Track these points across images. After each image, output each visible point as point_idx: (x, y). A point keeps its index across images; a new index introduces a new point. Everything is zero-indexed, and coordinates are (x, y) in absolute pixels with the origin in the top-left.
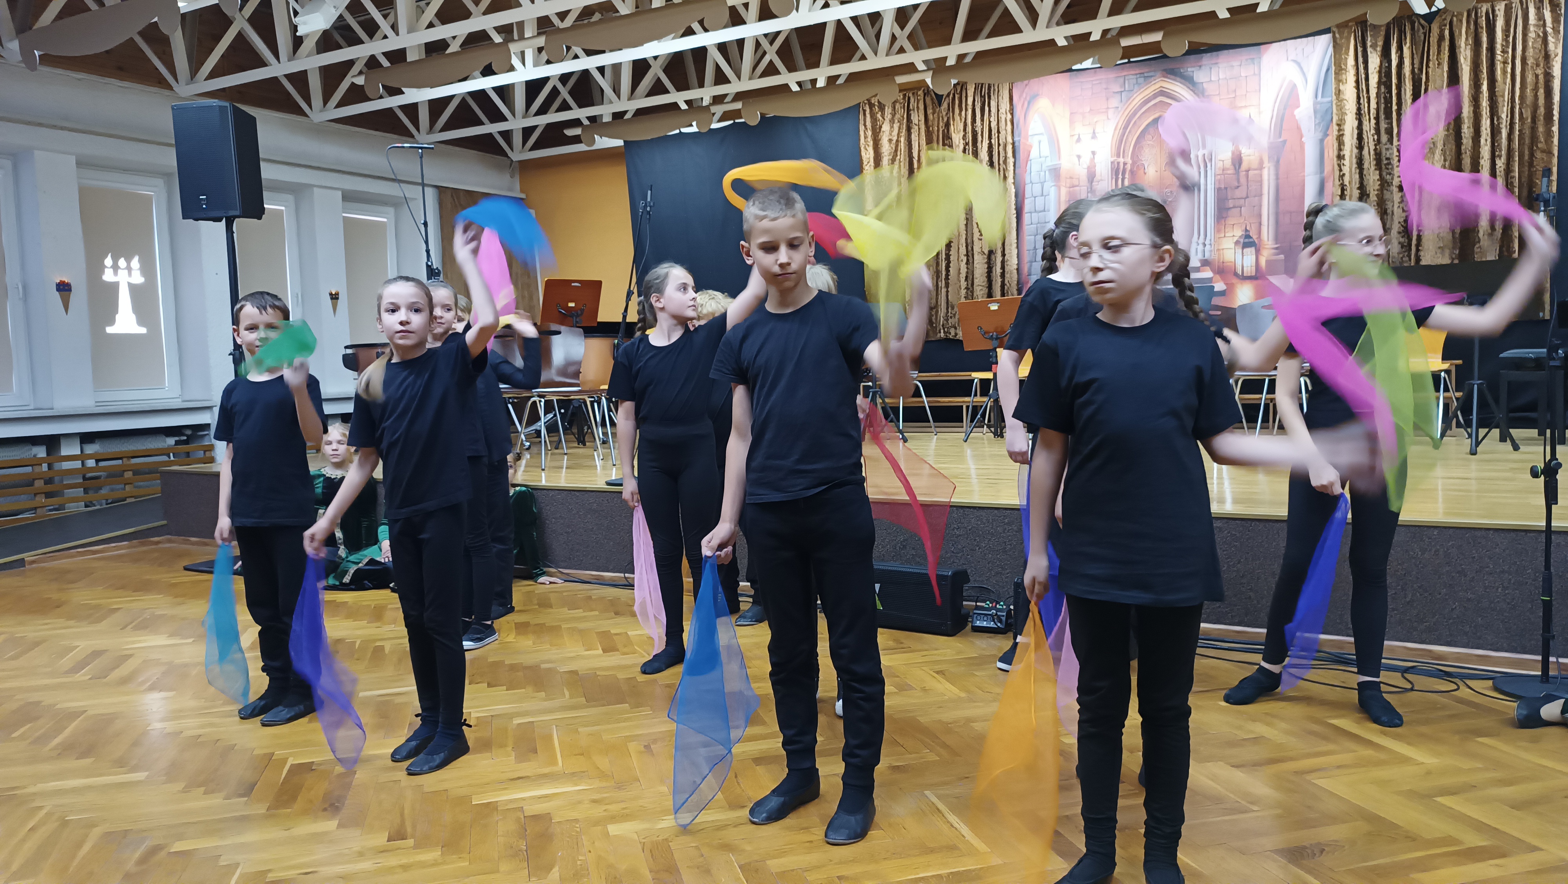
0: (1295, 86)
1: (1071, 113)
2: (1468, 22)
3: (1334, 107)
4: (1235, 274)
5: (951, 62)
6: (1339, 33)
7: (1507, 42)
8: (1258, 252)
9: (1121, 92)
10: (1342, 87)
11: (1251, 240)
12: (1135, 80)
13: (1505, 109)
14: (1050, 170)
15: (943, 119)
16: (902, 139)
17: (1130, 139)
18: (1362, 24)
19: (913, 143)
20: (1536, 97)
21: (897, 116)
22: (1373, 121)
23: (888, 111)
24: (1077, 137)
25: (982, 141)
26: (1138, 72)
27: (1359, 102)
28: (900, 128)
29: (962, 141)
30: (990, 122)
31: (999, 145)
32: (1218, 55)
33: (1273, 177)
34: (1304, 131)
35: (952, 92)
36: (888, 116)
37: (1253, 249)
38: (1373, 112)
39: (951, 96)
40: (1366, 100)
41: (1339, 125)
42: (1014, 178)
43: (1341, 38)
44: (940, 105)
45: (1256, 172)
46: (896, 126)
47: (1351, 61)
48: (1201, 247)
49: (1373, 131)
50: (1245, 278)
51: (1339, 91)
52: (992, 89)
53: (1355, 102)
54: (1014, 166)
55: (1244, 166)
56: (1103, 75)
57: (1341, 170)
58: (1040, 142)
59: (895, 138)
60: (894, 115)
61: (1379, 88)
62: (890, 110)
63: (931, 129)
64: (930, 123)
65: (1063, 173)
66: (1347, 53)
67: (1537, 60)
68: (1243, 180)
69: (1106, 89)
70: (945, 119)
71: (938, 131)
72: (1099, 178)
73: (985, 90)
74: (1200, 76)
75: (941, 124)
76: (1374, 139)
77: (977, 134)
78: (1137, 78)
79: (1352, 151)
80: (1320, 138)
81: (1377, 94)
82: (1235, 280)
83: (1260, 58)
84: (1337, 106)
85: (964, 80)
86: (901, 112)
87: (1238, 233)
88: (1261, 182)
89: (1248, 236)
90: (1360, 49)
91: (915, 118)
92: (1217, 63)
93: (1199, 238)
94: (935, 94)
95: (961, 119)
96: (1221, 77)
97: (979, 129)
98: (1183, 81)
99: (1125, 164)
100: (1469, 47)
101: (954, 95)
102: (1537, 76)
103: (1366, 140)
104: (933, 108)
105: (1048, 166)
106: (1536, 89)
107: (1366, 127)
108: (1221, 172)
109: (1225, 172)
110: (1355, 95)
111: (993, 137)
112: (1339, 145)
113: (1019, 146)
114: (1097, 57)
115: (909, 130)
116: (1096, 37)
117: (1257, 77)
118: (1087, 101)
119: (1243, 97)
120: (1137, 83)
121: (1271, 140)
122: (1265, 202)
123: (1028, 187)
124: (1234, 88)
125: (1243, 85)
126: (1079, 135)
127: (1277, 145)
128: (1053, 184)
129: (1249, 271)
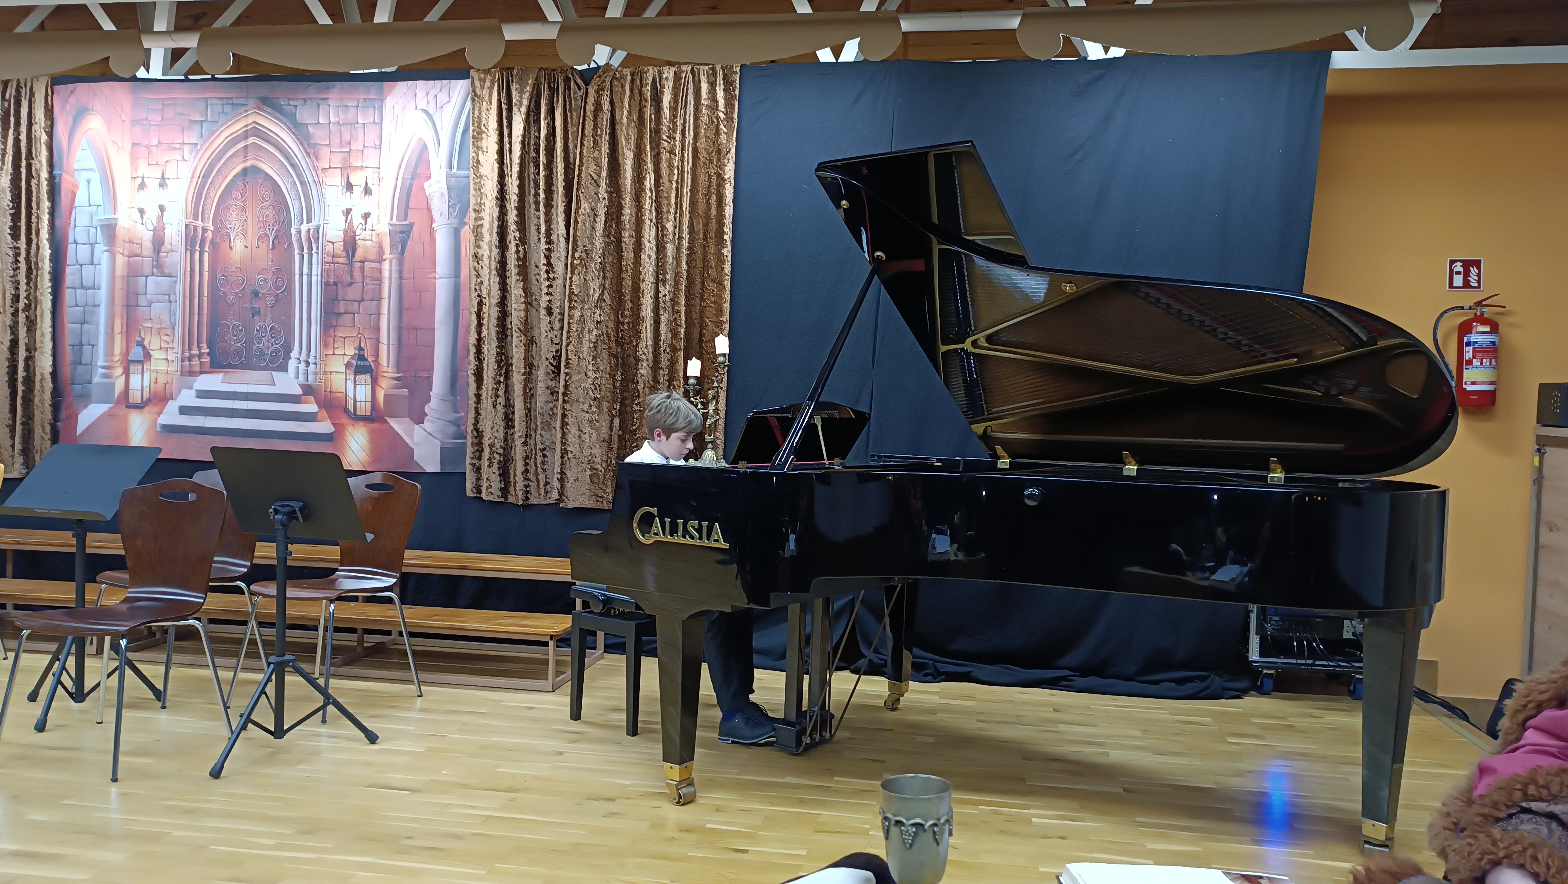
0: (424, 147)
1: (134, 144)
2: (632, 90)
3: (472, 183)
4: (346, 411)
6: (480, 80)
7: (675, 124)
8: (375, 382)
9: (202, 122)
10: (481, 158)
11: (365, 363)
12: (220, 107)
13: (671, 217)
14: (102, 226)
17: (212, 195)
18: (508, 71)
20: (708, 204)
22: (514, 212)
24: (140, 180)
26: (225, 96)
27: (501, 183)
32: (328, 88)
33: (395, 275)
34: (436, 215)
37: (368, 377)
41: (475, 210)
43: (481, 88)
45: (374, 265)
47: (493, 123)
48: (302, 366)
49: (514, 226)
50: (357, 418)
51: (478, 162)
52: (23, 89)
53: (496, 182)
55: (359, 254)
56: (175, 93)
57: (478, 276)
58: (89, 182)
61: (523, 164)
65: (120, 232)
67: (709, 154)
68: (357, 274)
69: (181, 115)
72: (169, 247)
74: (304, 115)
76: (515, 237)
78: (223, 105)
80: (455, 226)
81: (519, 172)
82: (345, 420)
83: (382, 100)
84: (475, 183)
87: (351, 351)
88: (380, 280)
89: (361, 358)
92: (326, 99)
93: (300, 353)
96: (332, 121)
98: (282, 118)
100: (633, 124)
102: (710, 177)
103: (509, 237)
105: (99, 220)
106: (708, 195)
108: (329, 259)
109: (336, 260)
112: (476, 240)
113: (60, 185)
117: (378, 127)
118: (154, 128)
119: (360, 154)
120: (223, 112)
121: (395, 221)
122: (385, 310)
123: (71, 248)
124: (348, 139)
125: (361, 135)
126: (143, 178)
127: (403, 229)
128: (107, 248)
129: (363, 408)
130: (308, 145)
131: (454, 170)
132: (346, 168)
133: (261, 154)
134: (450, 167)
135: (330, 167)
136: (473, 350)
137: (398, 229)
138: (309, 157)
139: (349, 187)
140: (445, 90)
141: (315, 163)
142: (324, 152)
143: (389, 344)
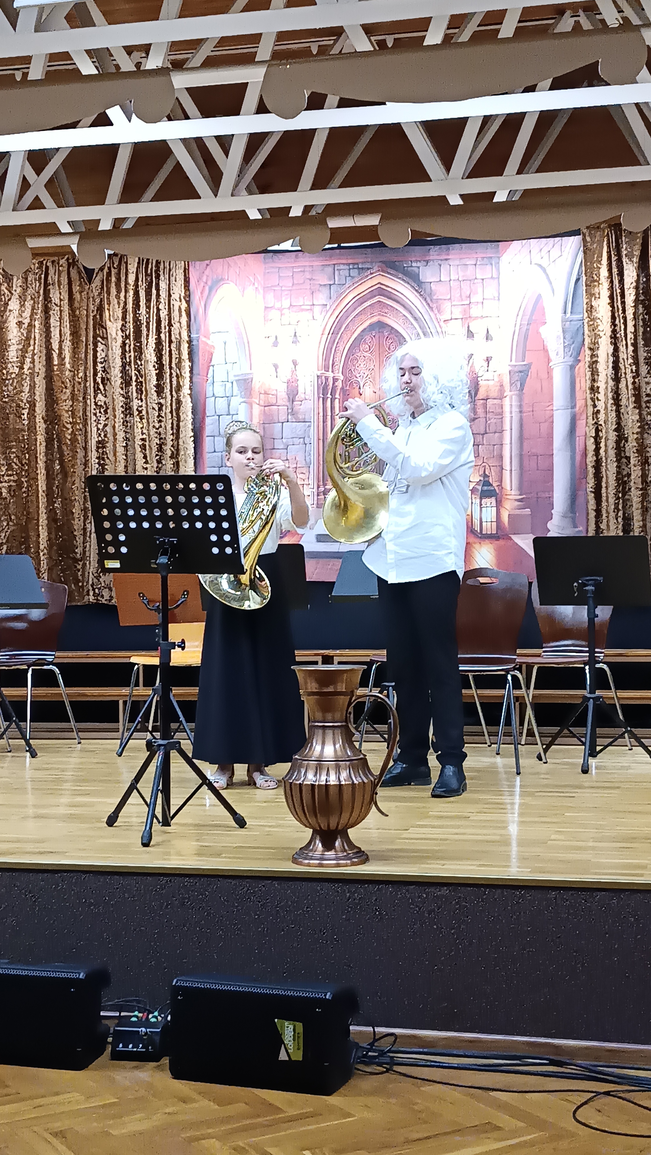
0: (539, 296)
1: (266, 308)
3: (586, 326)
5: (105, 225)
6: (590, 234)
8: (499, 504)
9: (330, 285)
10: (595, 303)
11: (490, 488)
12: (347, 271)
15: (94, 301)
16: (37, 323)
17: (341, 349)
18: (616, 226)
19: (52, 329)
21: (30, 291)
22: (631, 348)
23: (17, 283)
24: (273, 339)
25: (148, 335)
26: (350, 261)
27: (614, 324)
28: (33, 308)
29: (120, 333)
30: (158, 310)
31: (171, 342)
33: (515, 409)
34: (552, 355)
35: (108, 265)
36: (17, 290)
37: (493, 500)
38: (630, 336)
39: (106, 270)
40: (622, 321)
41: (590, 349)
42: (190, 389)
43: (593, 242)
44: (90, 282)
45: (495, 401)
46: (28, 304)
47: (604, 272)
49: (631, 361)
50: (483, 537)
51: (592, 306)
52: (162, 266)
53: (610, 324)
54: (191, 372)
55: (481, 394)
56: (306, 261)
57: (595, 406)
58: (225, 342)
59: (27, 321)
60: (25, 290)
61: (636, 307)
62: (20, 282)
63: (77, 312)
64: (76, 305)
65: (256, 385)
66: (600, 262)
68: (480, 411)
69: (310, 280)
70: (98, 301)
71: (87, 316)
72: (303, 396)
73: (153, 266)
74: (427, 274)
75: (92, 307)
76: (632, 370)
77: (141, 324)
78: (350, 269)
79: (607, 383)
80: (570, 363)
81: (634, 314)
83: (499, 258)
84: (590, 325)
85: (121, 252)
86: (35, 287)
88: (501, 414)
89: (487, 483)
90: (614, 258)
91: (55, 296)
92: (446, 260)
94: (84, 267)
95: (119, 303)
96: (452, 277)
97: (143, 318)
98: (406, 278)
99: (335, 380)
101: (109, 268)
103: (623, 371)
104: (80, 285)
105: (235, 376)
107: (622, 355)
110: (610, 314)
111: (163, 330)
112: (592, 374)
113: (198, 346)
114: (298, 238)
115: (46, 310)
116: (296, 212)
117: (496, 281)
118: (286, 293)
119: (480, 305)
120: (350, 276)
121: (513, 363)
122: (507, 440)
123: (210, 402)
124: (468, 293)
125: (480, 290)
126: (276, 337)
127: (521, 369)
128: (244, 399)
129: (489, 527)
130: (431, 300)
131: (568, 315)
132: (466, 318)
133: (387, 311)
134: (565, 313)
135: (451, 319)
136: (591, 471)
137: (516, 369)
138: (432, 310)
139: (470, 334)
140: (557, 246)
141: (438, 316)
142: (447, 306)
143: (511, 470)
